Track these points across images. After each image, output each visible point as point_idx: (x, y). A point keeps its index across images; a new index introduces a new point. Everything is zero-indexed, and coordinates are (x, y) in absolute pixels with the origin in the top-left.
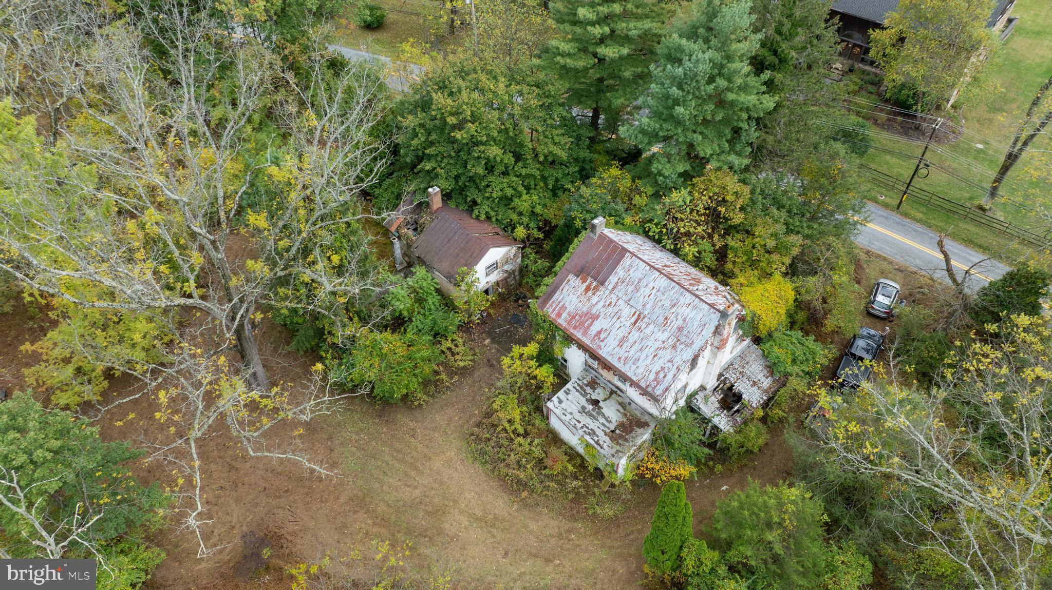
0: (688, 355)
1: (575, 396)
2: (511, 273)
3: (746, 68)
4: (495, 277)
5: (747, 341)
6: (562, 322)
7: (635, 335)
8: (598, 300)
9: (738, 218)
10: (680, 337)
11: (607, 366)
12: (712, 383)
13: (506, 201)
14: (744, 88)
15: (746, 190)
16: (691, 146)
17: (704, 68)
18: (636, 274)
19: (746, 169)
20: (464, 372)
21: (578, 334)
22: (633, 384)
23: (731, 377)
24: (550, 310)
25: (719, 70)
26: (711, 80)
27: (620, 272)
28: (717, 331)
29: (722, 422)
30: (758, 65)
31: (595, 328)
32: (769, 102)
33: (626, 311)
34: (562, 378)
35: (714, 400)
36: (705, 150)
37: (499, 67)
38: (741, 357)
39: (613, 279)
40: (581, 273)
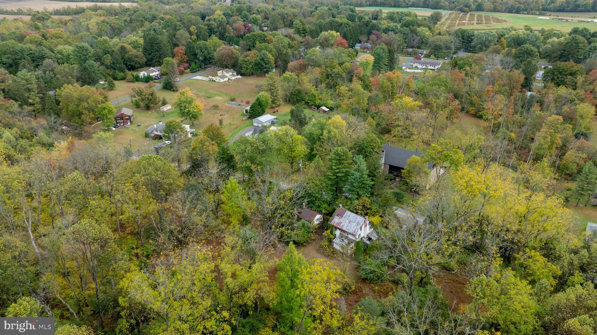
0: (360, 226)
1: (338, 239)
2: (321, 222)
3: (366, 177)
4: (318, 222)
5: (372, 229)
6: (335, 225)
7: (349, 225)
8: (342, 220)
9: (369, 206)
10: (358, 223)
11: (345, 232)
12: (366, 236)
13: (319, 206)
14: (367, 180)
15: (370, 201)
16: (358, 192)
17: (358, 176)
18: (348, 214)
19: (370, 197)
20: (314, 240)
21: (338, 226)
22: (350, 234)
23: (370, 235)
24: (332, 223)
25: (361, 177)
26: (360, 178)
27: (346, 214)
28: (365, 222)
29: (368, 242)
30: (369, 176)
31: (342, 224)
32: (372, 183)
33: (347, 221)
34: (335, 236)
35: (367, 239)
36: (361, 193)
37: (317, 178)
38: (372, 232)
39: (344, 216)
40: (338, 215)
